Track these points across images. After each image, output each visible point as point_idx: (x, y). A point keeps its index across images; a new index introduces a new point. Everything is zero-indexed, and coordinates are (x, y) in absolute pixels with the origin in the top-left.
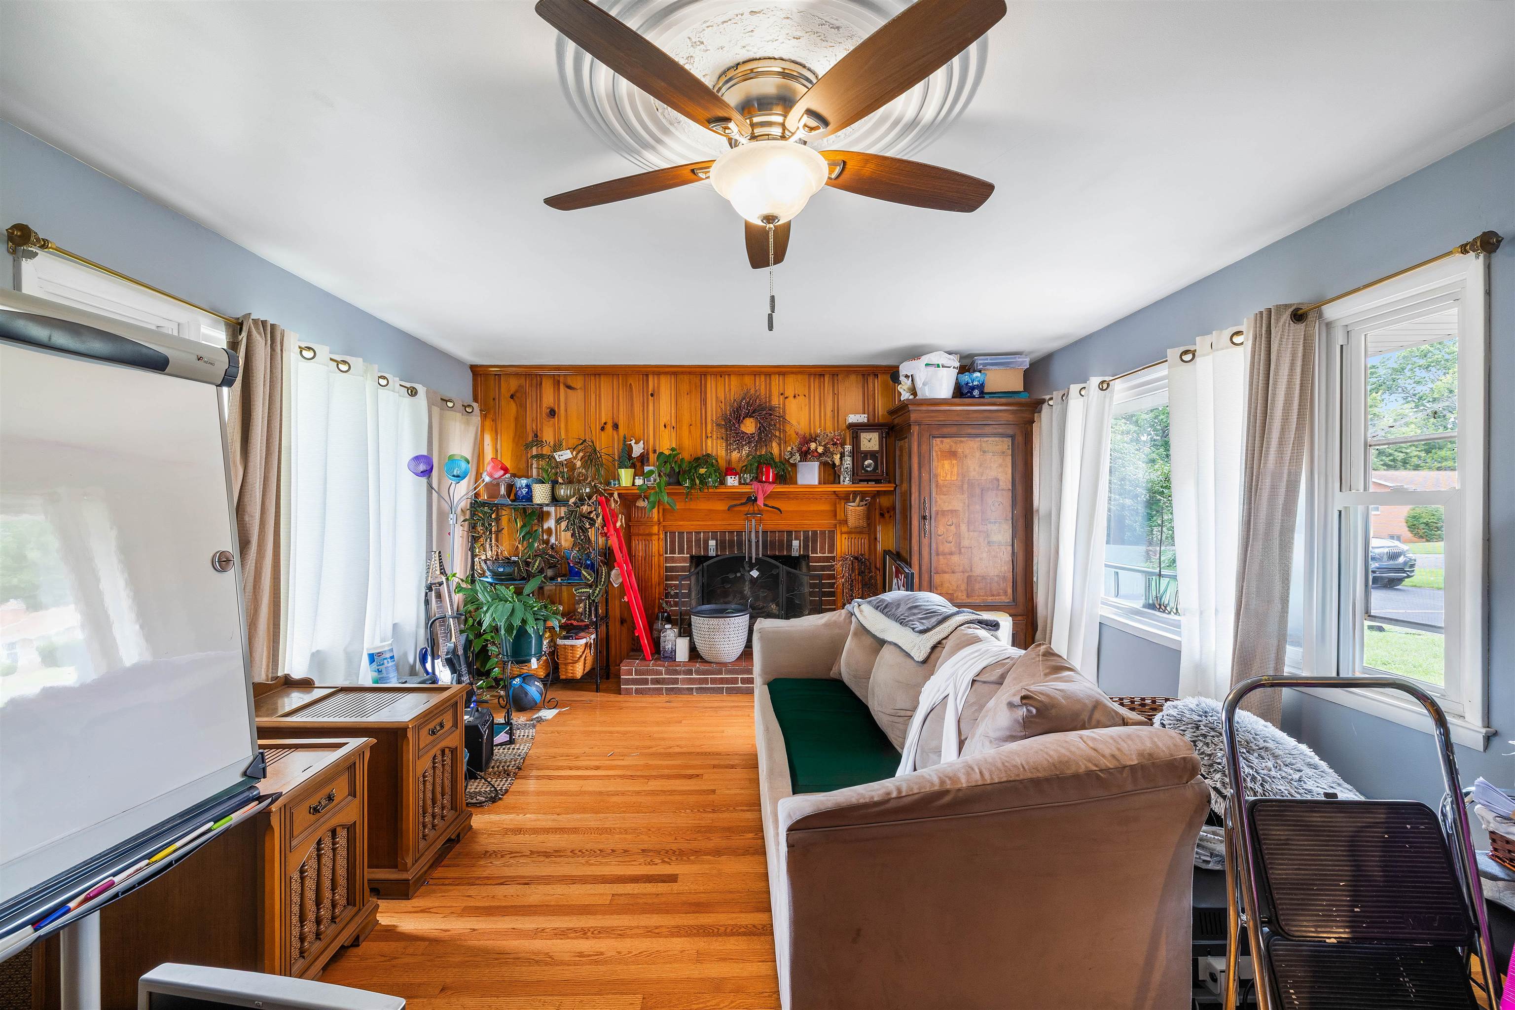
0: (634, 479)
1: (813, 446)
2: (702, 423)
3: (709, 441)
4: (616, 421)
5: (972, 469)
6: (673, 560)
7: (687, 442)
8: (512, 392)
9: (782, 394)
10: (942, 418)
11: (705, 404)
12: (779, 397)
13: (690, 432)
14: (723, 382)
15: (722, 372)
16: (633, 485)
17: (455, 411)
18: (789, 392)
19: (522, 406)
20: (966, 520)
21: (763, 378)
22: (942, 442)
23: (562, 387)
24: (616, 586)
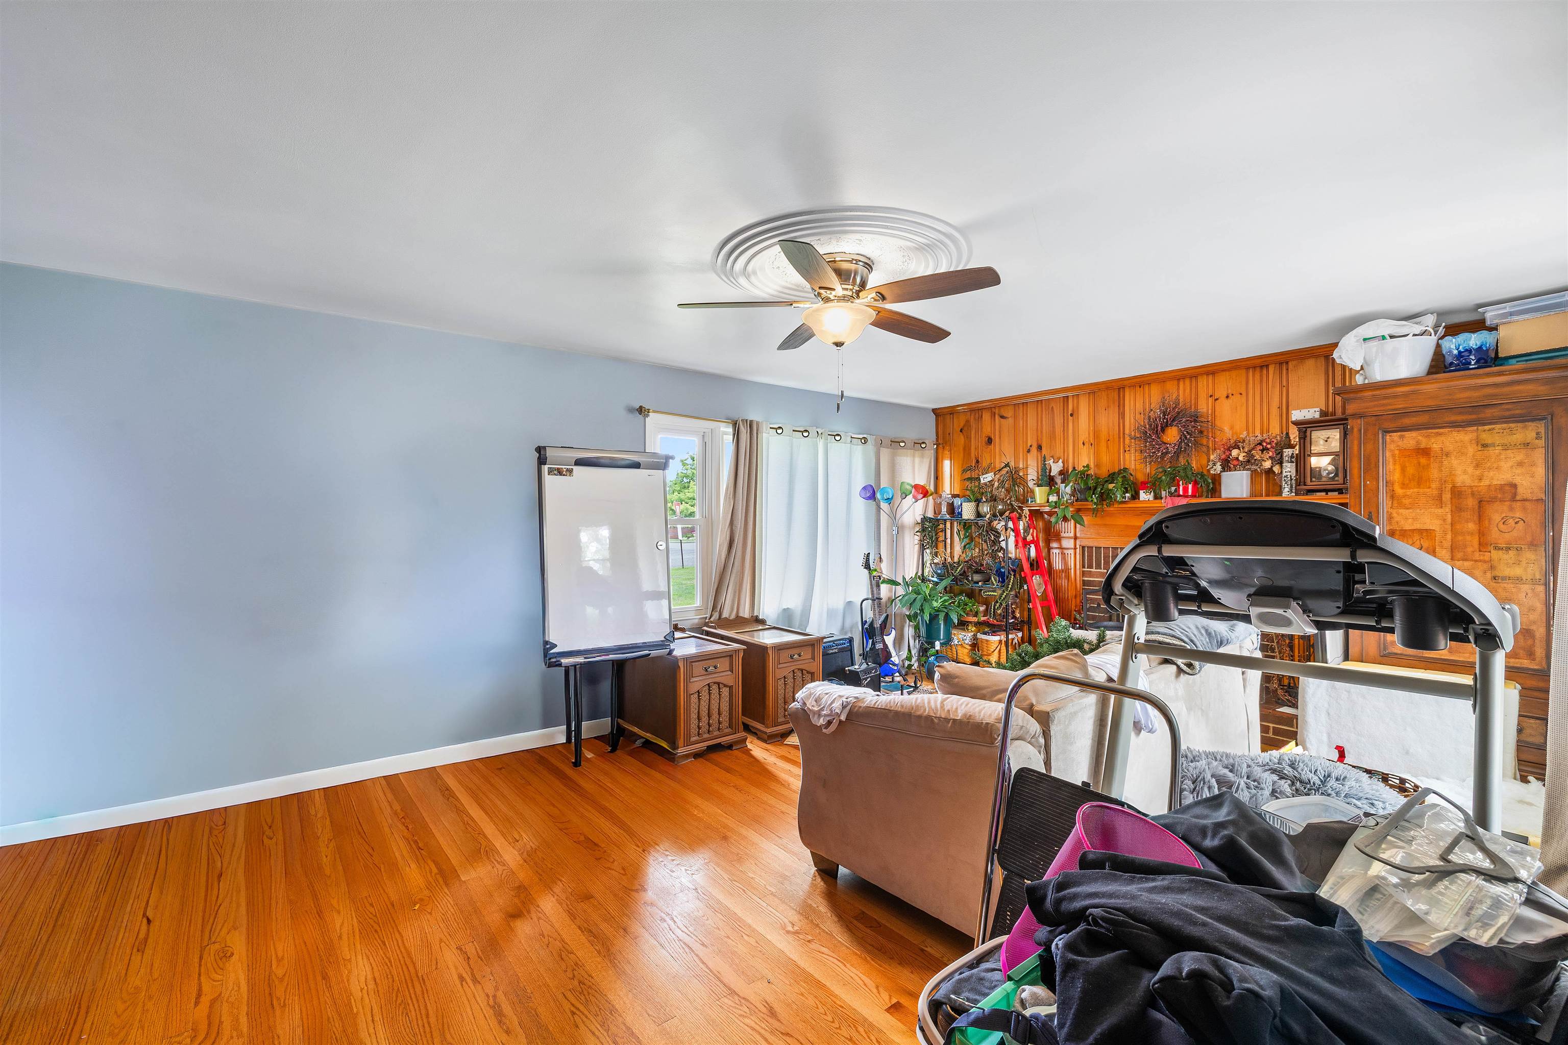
0: (1048, 495)
1: (1235, 453)
2: (1119, 438)
3: (1127, 455)
4: (1040, 442)
5: (1459, 472)
6: (1090, 574)
7: (1105, 458)
8: (961, 427)
9: (1211, 396)
10: (1400, 404)
11: (1123, 418)
12: (1207, 400)
13: (1108, 447)
14: (1142, 393)
15: (1141, 382)
16: (1048, 502)
17: (907, 449)
18: (1221, 392)
19: (968, 438)
20: (1447, 544)
21: (1187, 381)
22: (1402, 437)
23: (997, 416)
24: (1039, 595)
